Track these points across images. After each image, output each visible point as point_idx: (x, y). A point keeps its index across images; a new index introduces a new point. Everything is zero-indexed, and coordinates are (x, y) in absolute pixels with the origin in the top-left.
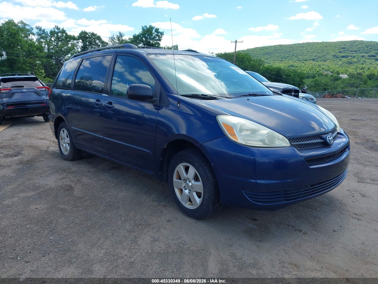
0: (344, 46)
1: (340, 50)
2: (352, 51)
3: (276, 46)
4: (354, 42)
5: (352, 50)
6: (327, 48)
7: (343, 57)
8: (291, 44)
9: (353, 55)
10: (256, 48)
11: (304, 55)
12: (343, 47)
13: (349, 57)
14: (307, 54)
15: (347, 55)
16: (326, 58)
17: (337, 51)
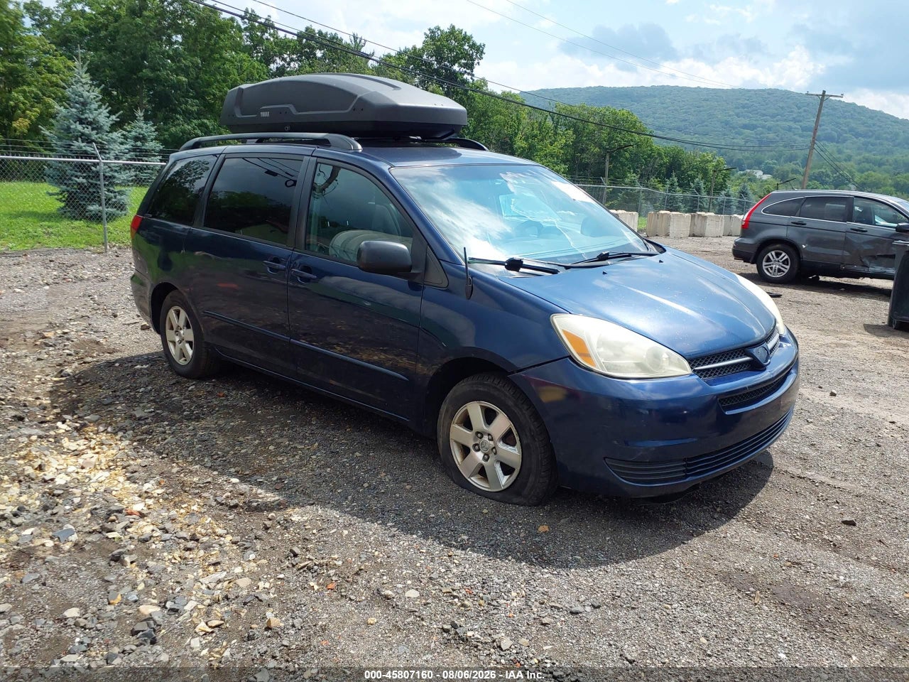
0: (748, 102)
1: (737, 111)
2: (764, 115)
3: (590, 90)
4: (769, 94)
5: (764, 112)
6: (708, 103)
7: (745, 127)
8: (626, 86)
9: (768, 124)
10: (542, 90)
11: (657, 115)
12: (746, 104)
13: (758, 129)
14: (663, 114)
15: (754, 123)
16: (707, 126)
17: (731, 113)
